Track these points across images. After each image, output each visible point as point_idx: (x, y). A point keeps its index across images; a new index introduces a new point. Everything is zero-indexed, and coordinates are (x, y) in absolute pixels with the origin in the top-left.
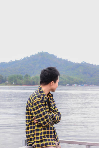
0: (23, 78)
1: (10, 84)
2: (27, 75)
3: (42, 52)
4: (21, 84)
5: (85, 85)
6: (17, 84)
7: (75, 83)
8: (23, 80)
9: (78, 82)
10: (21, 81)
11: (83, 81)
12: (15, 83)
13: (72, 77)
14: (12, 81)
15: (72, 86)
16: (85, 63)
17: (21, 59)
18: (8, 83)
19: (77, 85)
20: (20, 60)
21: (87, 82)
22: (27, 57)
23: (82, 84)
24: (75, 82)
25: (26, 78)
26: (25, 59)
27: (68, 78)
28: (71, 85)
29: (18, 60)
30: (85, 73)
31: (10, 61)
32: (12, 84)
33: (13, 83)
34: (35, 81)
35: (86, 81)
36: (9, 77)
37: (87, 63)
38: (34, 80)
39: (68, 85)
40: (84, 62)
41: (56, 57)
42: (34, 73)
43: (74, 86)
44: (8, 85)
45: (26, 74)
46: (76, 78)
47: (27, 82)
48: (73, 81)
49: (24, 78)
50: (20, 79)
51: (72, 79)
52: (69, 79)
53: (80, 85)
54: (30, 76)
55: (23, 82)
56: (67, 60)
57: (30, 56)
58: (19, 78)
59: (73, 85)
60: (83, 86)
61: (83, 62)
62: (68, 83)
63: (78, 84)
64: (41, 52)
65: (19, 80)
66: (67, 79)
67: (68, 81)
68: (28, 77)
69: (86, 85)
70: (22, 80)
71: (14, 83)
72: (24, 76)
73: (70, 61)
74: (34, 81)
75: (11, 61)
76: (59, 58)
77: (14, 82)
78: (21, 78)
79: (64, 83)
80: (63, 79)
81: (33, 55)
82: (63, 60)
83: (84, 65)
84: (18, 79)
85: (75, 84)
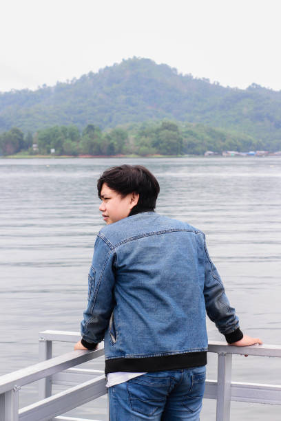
0: (81, 134)
1: (43, 154)
2: (91, 128)
3: (135, 57)
4: (75, 154)
5: (258, 152)
6: (62, 153)
7: (229, 147)
8: (81, 142)
9: (239, 144)
10: (74, 144)
11: (255, 141)
12: (58, 152)
13: (220, 129)
14: (49, 144)
15: (222, 155)
16: (258, 87)
17: (72, 81)
18: (38, 149)
19: (237, 153)
20: (70, 83)
21: (264, 145)
22: (91, 74)
23: (252, 150)
24: (230, 144)
25: (88, 135)
26: (84, 78)
27: (211, 132)
28: (218, 152)
29: (65, 84)
30: (259, 118)
31: (41, 87)
32: (49, 152)
33: (53, 151)
34: (116, 143)
35: (261, 140)
36: (39, 132)
37: (264, 88)
38: (112, 141)
39: (210, 154)
40: (256, 85)
41: (174, 72)
42: (110, 120)
43: (229, 156)
44: (38, 156)
45: (89, 122)
46: (233, 132)
47: (92, 145)
48: (224, 140)
49: (83, 135)
50: (73, 139)
51: (222, 137)
52: (213, 137)
53: (244, 154)
54: (99, 130)
55: (81, 146)
56: (208, 80)
57: (100, 71)
58: (68, 135)
59: (224, 154)
60: (252, 155)
61: (253, 84)
62: (210, 149)
63: (238, 150)
64: (132, 58)
65: (68, 141)
66: (207, 137)
67: (209, 142)
68: (96, 133)
69: (263, 152)
70: (79, 141)
71: (56, 150)
72: (83, 128)
73: (216, 83)
74: (112, 144)
75: (45, 85)
76: (184, 75)
77: (55, 148)
78: (73, 136)
79: (199, 149)
80: (195, 135)
81: (107, 68)
82: (196, 80)
83: (255, 94)
84: (66, 138)
85: (231, 150)
